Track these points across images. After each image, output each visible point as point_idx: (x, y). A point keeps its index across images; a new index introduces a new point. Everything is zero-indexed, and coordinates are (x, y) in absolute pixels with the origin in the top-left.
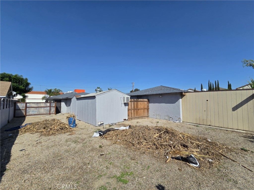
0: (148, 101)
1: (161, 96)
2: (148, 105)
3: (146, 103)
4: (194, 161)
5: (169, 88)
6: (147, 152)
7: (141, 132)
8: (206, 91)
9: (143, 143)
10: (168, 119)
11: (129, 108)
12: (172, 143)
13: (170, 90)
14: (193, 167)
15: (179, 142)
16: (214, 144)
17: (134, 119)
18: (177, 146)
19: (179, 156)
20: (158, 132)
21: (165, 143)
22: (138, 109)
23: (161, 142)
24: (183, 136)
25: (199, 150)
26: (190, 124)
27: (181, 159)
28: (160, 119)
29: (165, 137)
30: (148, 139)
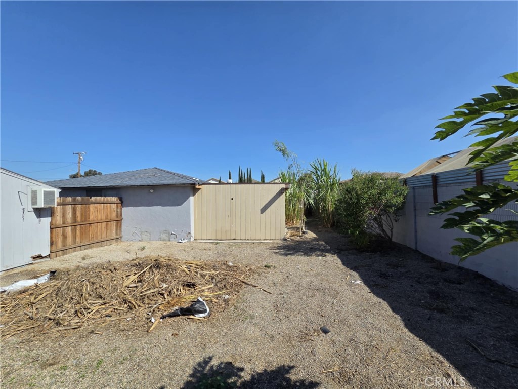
0: (120, 202)
1: (152, 191)
2: (119, 212)
3: (114, 206)
4: (201, 308)
5: (171, 173)
6: (101, 328)
7: (89, 282)
8: (233, 184)
9: (91, 307)
10: (167, 238)
11: (53, 222)
12: (165, 286)
13: (173, 178)
14: (199, 319)
15: (180, 281)
16: (235, 269)
17: (74, 251)
18: (175, 290)
19: (177, 308)
20: (136, 270)
21: (152, 291)
22: (90, 224)
23: (142, 292)
24: (189, 267)
25: (212, 286)
26: (206, 242)
27: (179, 313)
28: (150, 240)
29: (151, 277)
30: (108, 293)
